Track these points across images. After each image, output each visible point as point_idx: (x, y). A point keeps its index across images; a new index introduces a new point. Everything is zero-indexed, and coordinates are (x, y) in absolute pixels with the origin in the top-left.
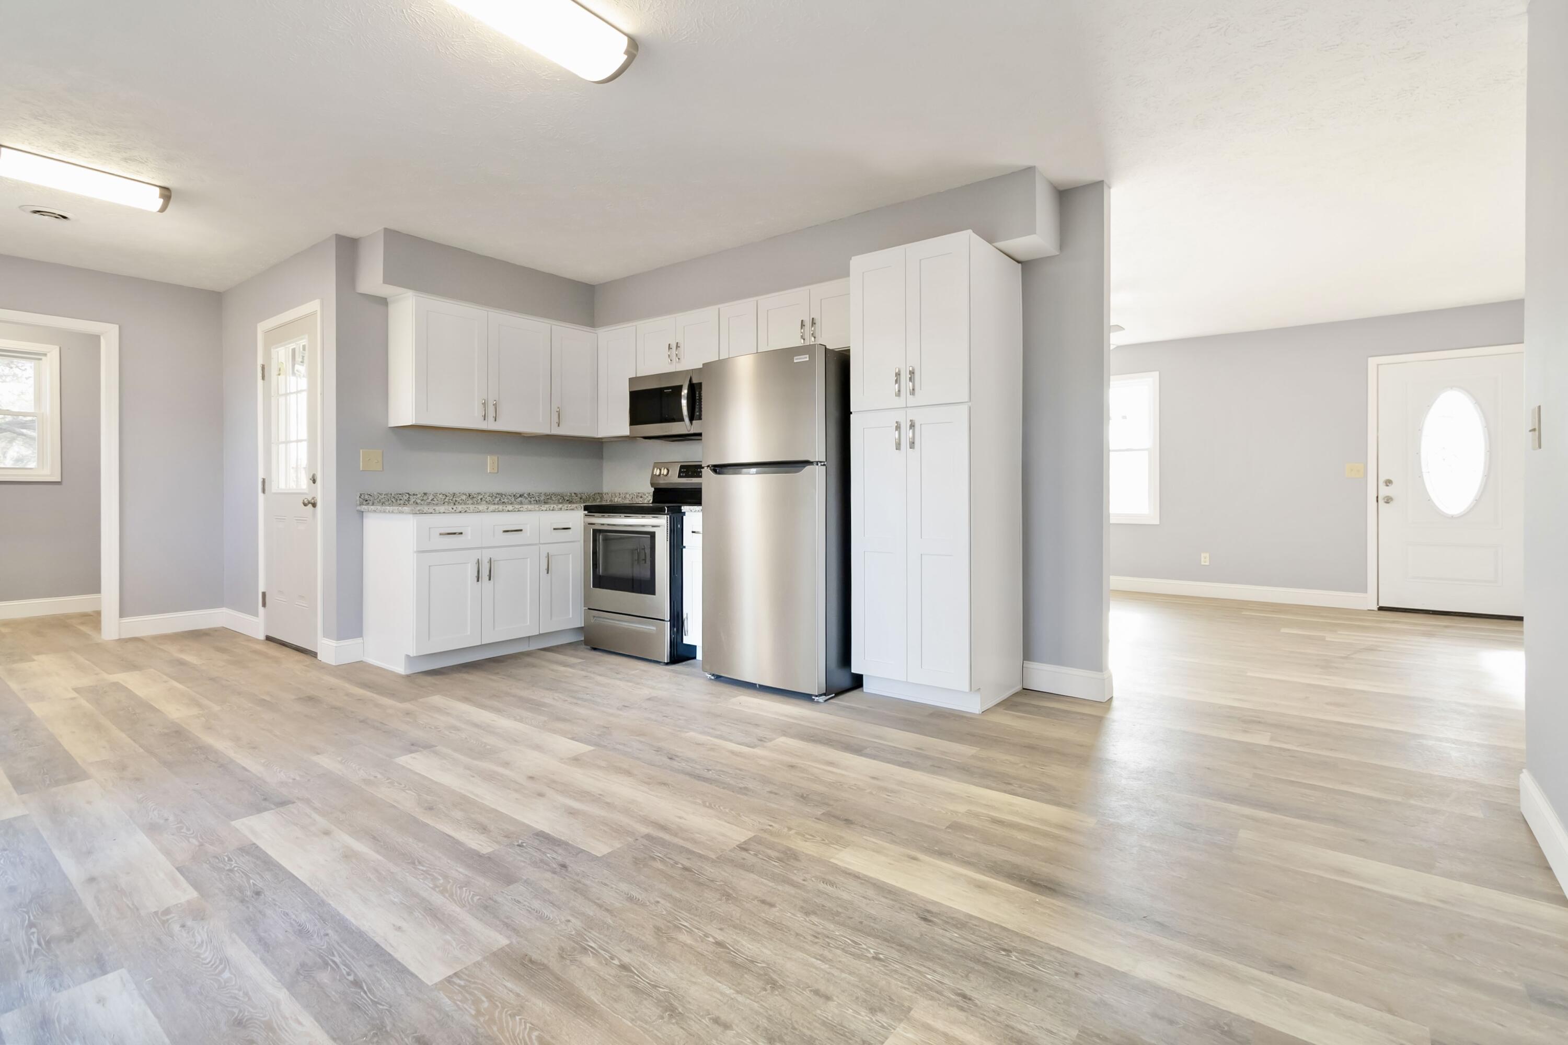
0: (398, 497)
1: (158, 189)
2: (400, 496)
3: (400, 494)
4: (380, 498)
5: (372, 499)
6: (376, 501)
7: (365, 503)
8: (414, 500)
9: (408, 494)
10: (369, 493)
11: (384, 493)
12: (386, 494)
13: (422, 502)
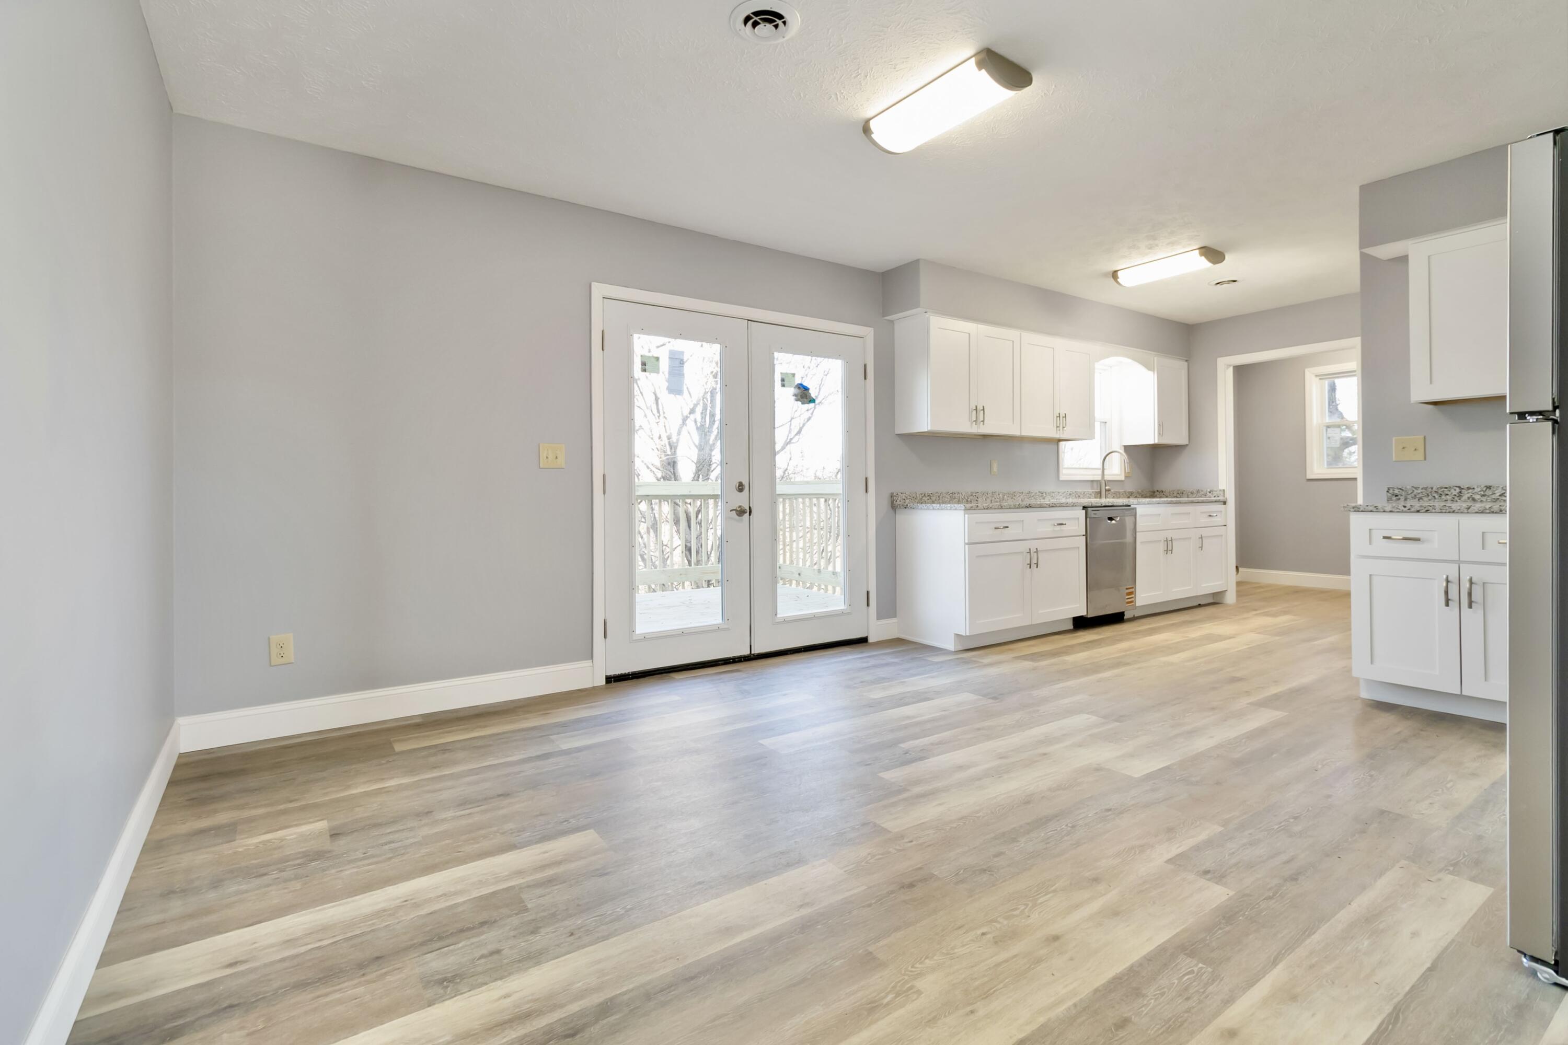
0: (1443, 491)
1: (1197, 251)
2: (1446, 489)
3: (1446, 488)
4: (1415, 493)
5: (1404, 493)
6: (1409, 497)
7: (1394, 498)
8: (1469, 495)
9: (1459, 487)
10: (1400, 487)
11: (1421, 487)
12: (1426, 489)
13: (1484, 499)
